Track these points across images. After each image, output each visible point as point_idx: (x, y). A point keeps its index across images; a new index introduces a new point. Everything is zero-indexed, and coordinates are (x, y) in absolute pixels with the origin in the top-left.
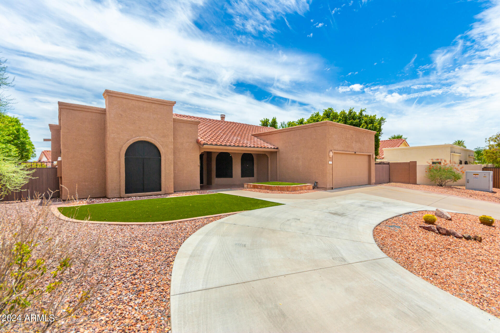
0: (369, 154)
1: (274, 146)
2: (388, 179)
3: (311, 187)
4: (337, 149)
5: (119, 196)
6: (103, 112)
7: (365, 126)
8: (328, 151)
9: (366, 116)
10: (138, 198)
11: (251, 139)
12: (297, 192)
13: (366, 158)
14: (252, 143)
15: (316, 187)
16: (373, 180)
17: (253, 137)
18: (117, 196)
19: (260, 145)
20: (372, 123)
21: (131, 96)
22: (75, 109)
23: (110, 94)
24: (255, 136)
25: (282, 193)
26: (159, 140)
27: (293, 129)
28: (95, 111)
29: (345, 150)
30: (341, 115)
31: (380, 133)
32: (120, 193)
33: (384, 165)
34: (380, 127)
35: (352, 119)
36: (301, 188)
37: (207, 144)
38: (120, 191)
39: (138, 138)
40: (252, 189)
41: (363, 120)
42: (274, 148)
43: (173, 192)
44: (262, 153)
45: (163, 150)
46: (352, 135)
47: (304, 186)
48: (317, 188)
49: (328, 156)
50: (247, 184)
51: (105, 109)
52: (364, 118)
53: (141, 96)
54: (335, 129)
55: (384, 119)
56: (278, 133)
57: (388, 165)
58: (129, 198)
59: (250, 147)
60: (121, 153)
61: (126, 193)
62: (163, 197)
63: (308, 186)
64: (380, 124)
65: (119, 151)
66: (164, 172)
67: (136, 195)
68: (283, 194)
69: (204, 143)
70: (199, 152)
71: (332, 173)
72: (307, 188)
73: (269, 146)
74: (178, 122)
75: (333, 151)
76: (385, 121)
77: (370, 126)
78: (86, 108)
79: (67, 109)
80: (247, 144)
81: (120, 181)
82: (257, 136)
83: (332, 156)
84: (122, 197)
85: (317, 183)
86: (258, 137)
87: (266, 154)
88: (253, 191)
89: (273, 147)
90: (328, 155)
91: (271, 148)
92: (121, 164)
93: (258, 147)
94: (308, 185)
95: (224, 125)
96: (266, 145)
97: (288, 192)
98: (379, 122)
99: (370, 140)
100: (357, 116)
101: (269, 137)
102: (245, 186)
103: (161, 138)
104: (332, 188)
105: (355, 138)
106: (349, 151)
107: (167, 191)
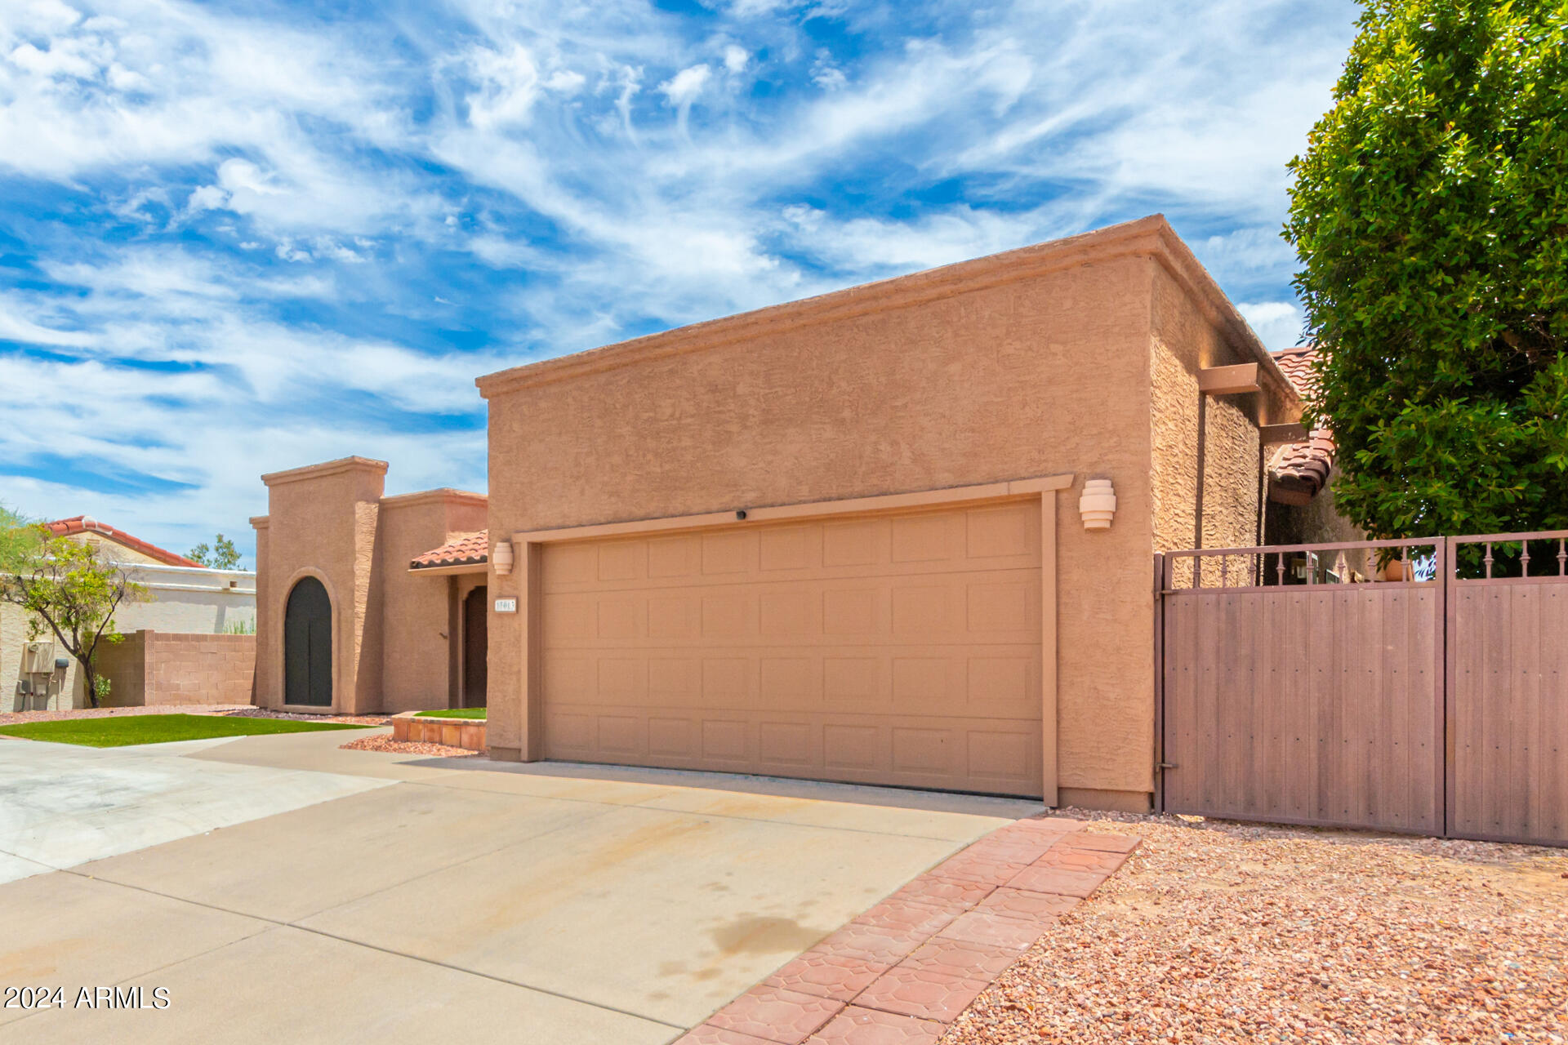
4: (558, 522)
29: (640, 512)
32: (277, 703)
38: (277, 697)
39: (302, 569)
45: (335, 595)
60: (279, 610)
61: (285, 703)
66: (336, 656)
71: (519, 667)
75: (520, 537)
81: (277, 675)
83: (513, 570)
104: (519, 755)
105: (752, 402)
106: (681, 509)
107: (342, 705)
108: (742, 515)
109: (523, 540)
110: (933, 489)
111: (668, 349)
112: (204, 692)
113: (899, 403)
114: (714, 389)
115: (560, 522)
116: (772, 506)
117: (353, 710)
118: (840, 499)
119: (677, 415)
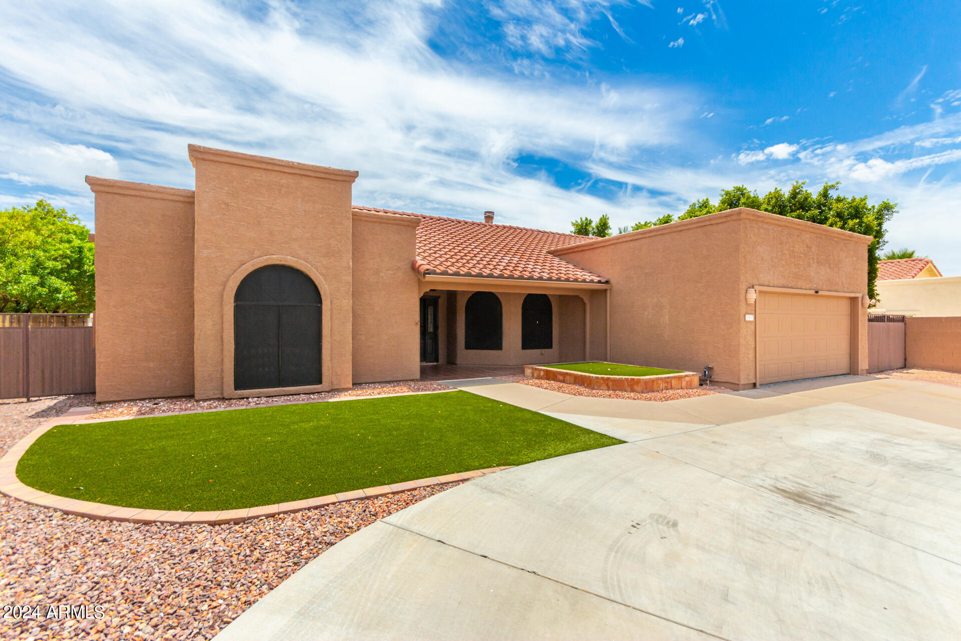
0: (852, 295)
1: (599, 276)
2: (902, 360)
3: (696, 381)
4: (766, 283)
5: (219, 396)
6: (189, 200)
7: (839, 223)
8: (744, 287)
9: (839, 200)
10: (264, 400)
11: (545, 261)
12: (659, 395)
13: (844, 307)
14: (546, 270)
15: (707, 379)
16: (863, 363)
17: (550, 256)
18: (215, 394)
19: (565, 275)
20: (857, 218)
21: (249, 160)
22: (126, 192)
23: (200, 156)
24: (555, 253)
25: (617, 396)
26: (318, 264)
27: (648, 235)
28: (171, 198)
29: (790, 285)
30: (769, 201)
31: (878, 243)
32: (222, 390)
33: (891, 324)
34: (880, 225)
35: (799, 209)
36: (667, 383)
37: (434, 273)
38: (222, 383)
39: (265, 257)
40: (543, 381)
41: (830, 209)
42: (599, 282)
43: (351, 386)
44: (570, 294)
45: (326, 286)
46: (807, 247)
47: (675, 377)
48: (710, 381)
49: (744, 302)
50: (532, 368)
51: (194, 193)
52: (834, 206)
53: (273, 159)
54: (762, 231)
55: (892, 208)
56: (610, 245)
57: (901, 324)
58: (242, 402)
59: (541, 278)
60: (225, 293)
61: (236, 389)
62: (324, 398)
63: (687, 379)
64: (880, 217)
65: (221, 288)
66: (329, 340)
67: (261, 393)
68: (619, 400)
69: (428, 270)
70: (417, 291)
71: (753, 346)
72: (684, 384)
73: (587, 277)
74: (367, 221)
75: (757, 287)
76: (894, 210)
77: (851, 223)
78: (151, 191)
79: (108, 193)
80: (534, 271)
81: (222, 361)
82: (560, 255)
83: (755, 302)
84: (226, 397)
85: (710, 369)
86: (561, 257)
87: (581, 296)
88: (545, 386)
89: (596, 279)
90: (742, 297)
91: (592, 281)
92: (225, 320)
93: (559, 279)
94: (686, 376)
95: (487, 232)
96: (580, 274)
97: (632, 394)
98: (877, 212)
99: (855, 259)
100: (814, 202)
101: (587, 255)
102: (528, 372)
103: (322, 259)
104: (754, 385)
105: (815, 254)
106: (800, 286)
107: (335, 382)
108: (817, 292)
109: (757, 289)
110: (844, 292)
113: (839, 266)
118: (831, 291)
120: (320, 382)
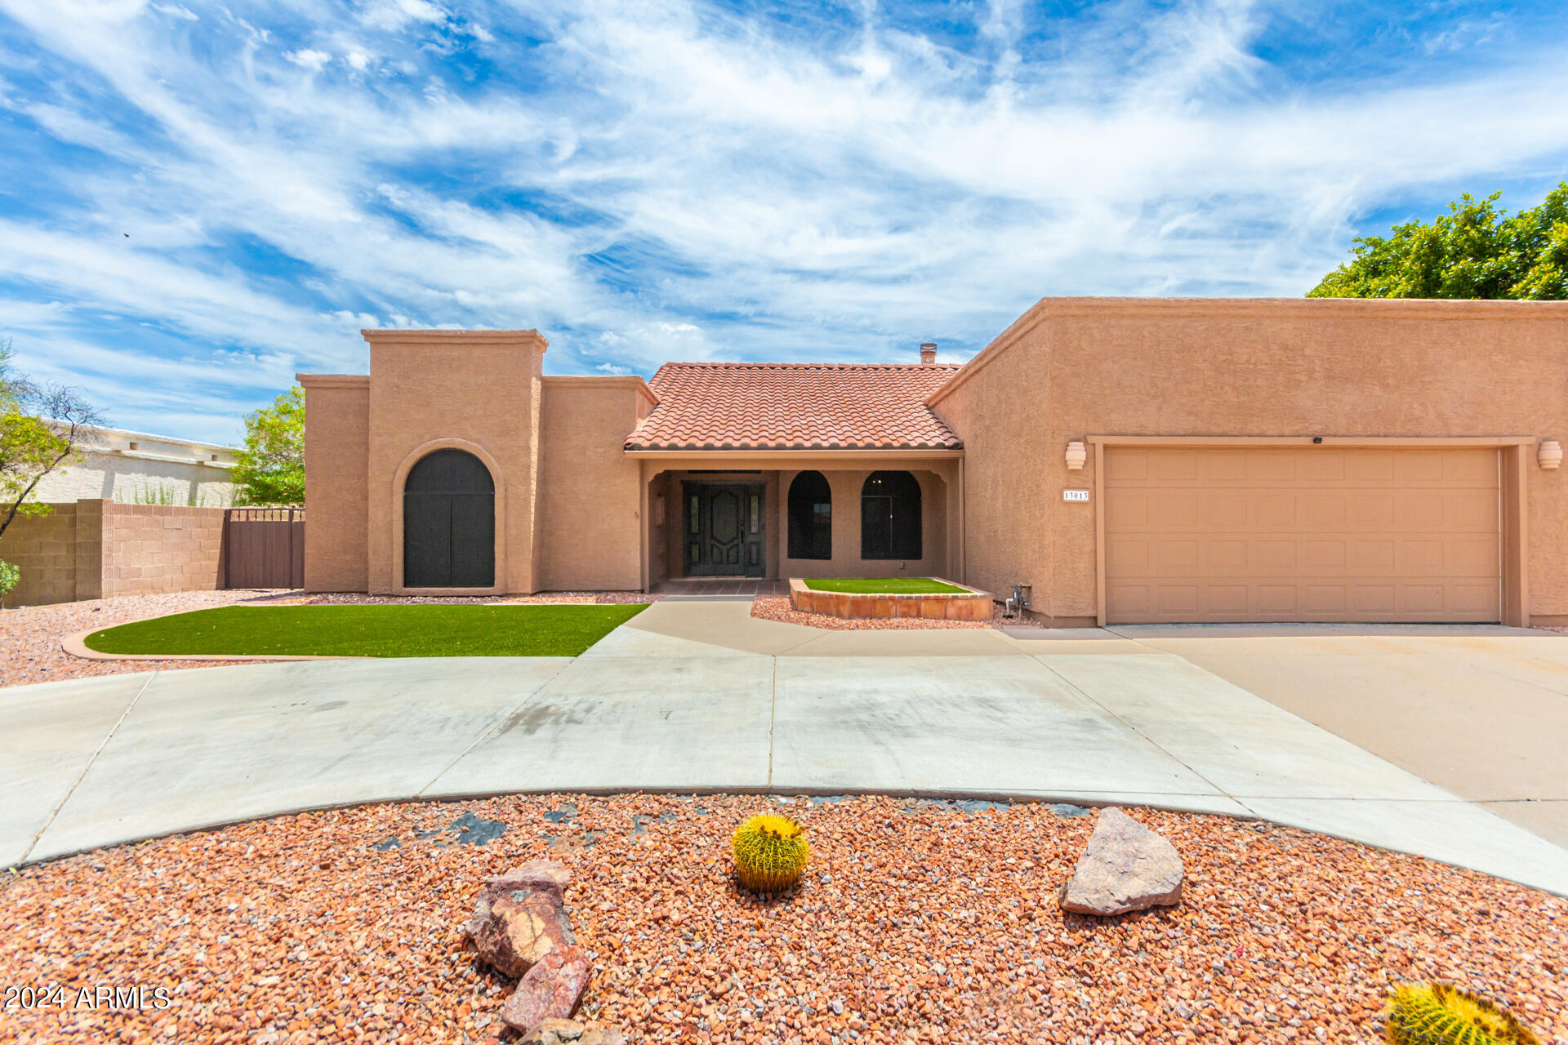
3: (985, 608)
5: (390, 592)
6: (362, 386)
8: (1062, 440)
18: (386, 591)
22: (328, 386)
26: (491, 445)
32: (393, 585)
38: (392, 579)
42: (941, 446)
43: (531, 593)
45: (500, 471)
49: (1061, 467)
58: (410, 601)
59: (817, 446)
60: (394, 484)
61: (404, 586)
62: (495, 602)
65: (390, 477)
66: (503, 534)
67: (428, 591)
70: (636, 473)
71: (1090, 548)
73: (921, 439)
81: (392, 554)
84: (396, 594)
86: (934, 409)
89: (936, 442)
90: (1056, 459)
91: (922, 446)
92: (394, 512)
93: (872, 447)
101: (950, 403)
103: (495, 438)
104: (1093, 622)
105: (1318, 362)
106: (1256, 431)
107: (510, 586)
108: (1317, 440)
109: (1100, 442)
110: (1449, 436)
111: (1250, 312)
112: (168, 577)
113: (1426, 379)
114: (1285, 347)
115: (1136, 430)
116: (1335, 436)
117: (529, 590)
118: (1386, 436)
119: (1253, 361)
120: (491, 583)
